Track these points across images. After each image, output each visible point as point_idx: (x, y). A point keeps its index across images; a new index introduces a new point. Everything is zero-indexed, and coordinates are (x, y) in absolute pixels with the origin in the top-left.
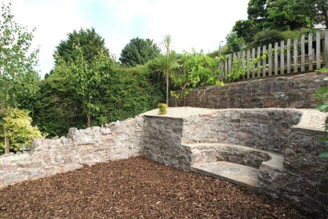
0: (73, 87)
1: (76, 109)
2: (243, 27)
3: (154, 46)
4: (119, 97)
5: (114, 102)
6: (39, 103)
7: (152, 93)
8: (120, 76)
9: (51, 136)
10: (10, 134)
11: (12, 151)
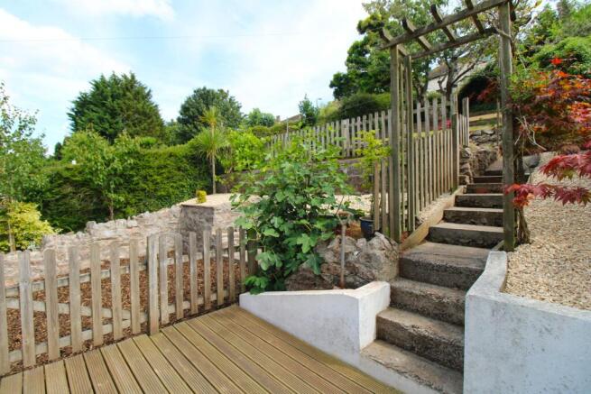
0: (89, 176)
1: (95, 200)
2: (342, 82)
3: (230, 100)
4: (150, 184)
5: (144, 190)
6: (48, 194)
7: (195, 177)
8: (151, 159)
9: (65, 231)
10: (16, 231)
11: (18, 249)
